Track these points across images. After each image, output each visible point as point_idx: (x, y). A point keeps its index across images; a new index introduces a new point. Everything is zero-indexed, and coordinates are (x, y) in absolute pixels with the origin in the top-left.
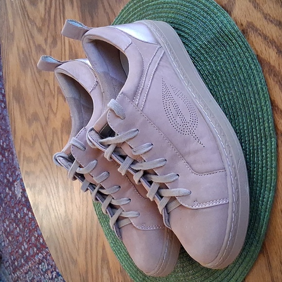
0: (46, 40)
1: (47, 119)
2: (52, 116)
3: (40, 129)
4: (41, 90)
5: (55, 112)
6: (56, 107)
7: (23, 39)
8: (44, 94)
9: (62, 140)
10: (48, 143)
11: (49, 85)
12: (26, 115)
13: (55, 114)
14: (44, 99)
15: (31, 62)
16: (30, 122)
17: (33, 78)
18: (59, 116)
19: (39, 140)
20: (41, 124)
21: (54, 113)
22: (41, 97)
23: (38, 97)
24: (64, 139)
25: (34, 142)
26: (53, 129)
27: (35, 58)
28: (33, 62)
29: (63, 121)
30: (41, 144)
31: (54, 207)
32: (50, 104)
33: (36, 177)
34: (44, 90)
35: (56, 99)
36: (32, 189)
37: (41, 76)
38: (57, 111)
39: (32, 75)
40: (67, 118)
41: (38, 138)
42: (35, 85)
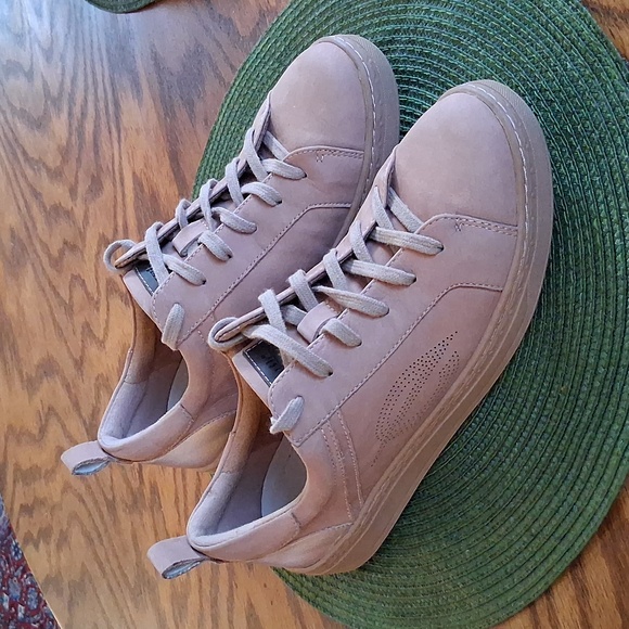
0: (73, 191)
1: (79, 364)
2: (93, 350)
3: (62, 392)
4: (62, 302)
5: (101, 338)
6: (103, 326)
7: (13, 208)
8: (69, 309)
10: (84, 414)
11: (83, 284)
12: (20, 372)
13: (101, 344)
14: (72, 318)
15: (35, 251)
16: (31, 385)
17: (39, 283)
18: (112, 344)
19: (59, 420)
20: (64, 379)
21: (98, 341)
22: (61, 317)
23: (54, 320)
25: (43, 430)
26: (97, 379)
27: (45, 238)
30: (63, 426)
32: (87, 326)
33: (53, 508)
34: (71, 298)
35: (103, 308)
36: (42, 545)
37: (59, 272)
38: (106, 334)
39: (37, 277)
41: (56, 414)
42: (45, 296)
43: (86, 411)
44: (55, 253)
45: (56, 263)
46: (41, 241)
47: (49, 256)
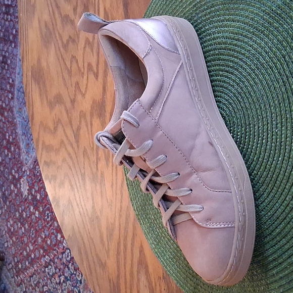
0: (75, 9)
1: (73, 101)
2: (79, 97)
3: (64, 114)
4: (67, 68)
5: (84, 92)
6: (85, 87)
7: (47, 11)
8: (70, 72)
9: (91, 124)
10: (73, 128)
11: (77, 62)
12: (47, 97)
13: (84, 95)
14: (71, 78)
15: (56, 37)
16: (51, 105)
17: (57, 54)
18: (88, 97)
19: (63, 126)
20: (65, 107)
21: (82, 93)
22: (66, 76)
23: (63, 76)
24: (93, 122)
25: (56, 129)
26: (80, 112)
27: (61, 32)
28: (57, 35)
29: (93, 103)
30: (64, 130)
31: (79, 202)
32: (77, 84)
33: (58, 167)
34: (71, 67)
35: (85, 77)
36: (52, 182)
37: (66, 51)
38: (86, 91)
39: (56, 51)
40: (98, 98)
41: (61, 123)
42: (59, 62)
43: (75, 127)
44: (65, 42)
45: (65, 46)
46: (59, 33)
47: (62, 42)
